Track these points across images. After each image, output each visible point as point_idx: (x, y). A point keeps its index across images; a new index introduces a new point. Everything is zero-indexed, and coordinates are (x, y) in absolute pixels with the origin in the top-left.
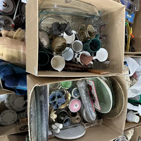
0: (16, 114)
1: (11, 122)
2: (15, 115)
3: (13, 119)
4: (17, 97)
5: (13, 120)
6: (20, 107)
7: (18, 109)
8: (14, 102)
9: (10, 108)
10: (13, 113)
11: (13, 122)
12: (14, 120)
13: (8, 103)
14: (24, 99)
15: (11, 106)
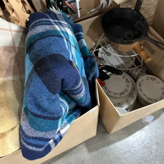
0: (140, 80)
1: (158, 83)
2: (142, 80)
3: (151, 80)
4: (109, 91)
5: (153, 80)
6: (124, 80)
7: (129, 82)
8: (121, 93)
9: (134, 96)
10: (141, 85)
11: (155, 79)
12: (151, 78)
13: (127, 101)
14: (107, 79)
15: (131, 95)
